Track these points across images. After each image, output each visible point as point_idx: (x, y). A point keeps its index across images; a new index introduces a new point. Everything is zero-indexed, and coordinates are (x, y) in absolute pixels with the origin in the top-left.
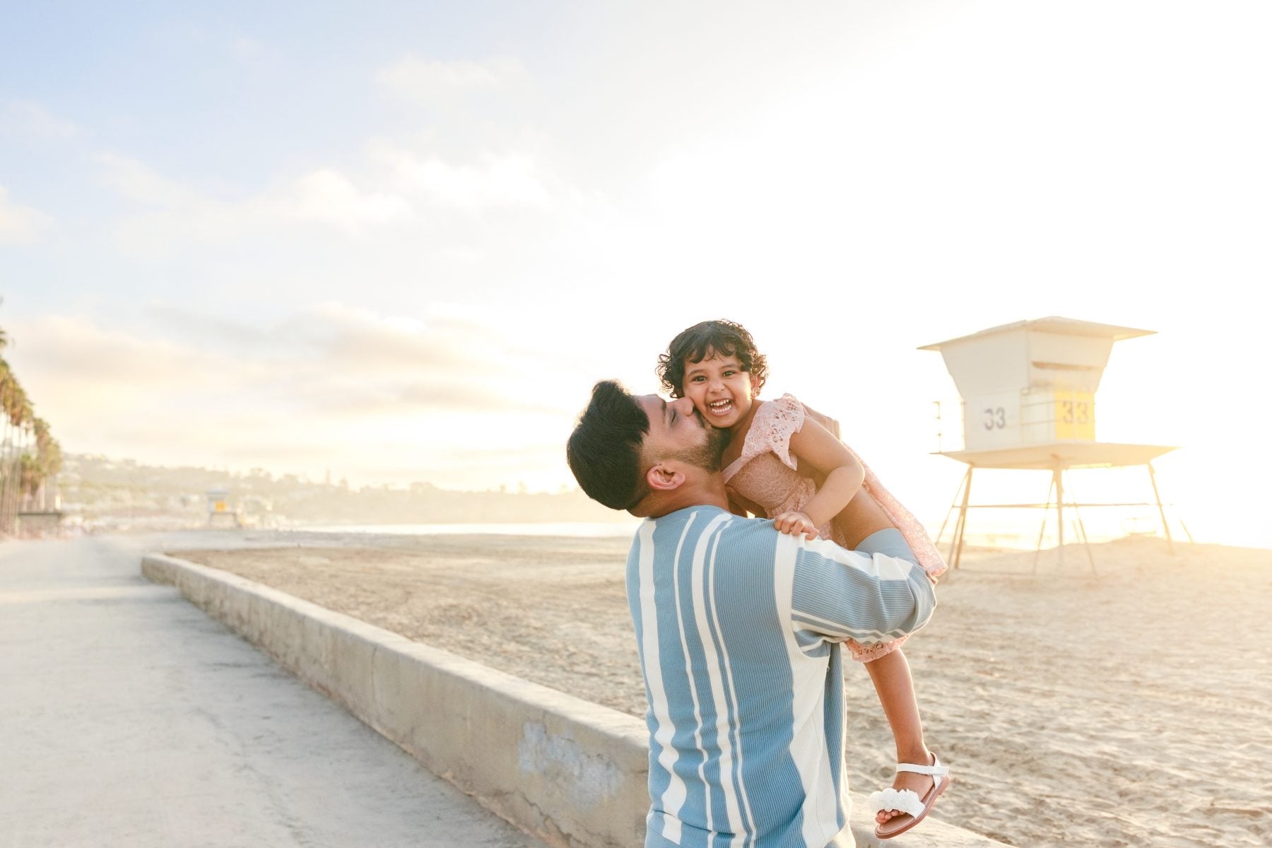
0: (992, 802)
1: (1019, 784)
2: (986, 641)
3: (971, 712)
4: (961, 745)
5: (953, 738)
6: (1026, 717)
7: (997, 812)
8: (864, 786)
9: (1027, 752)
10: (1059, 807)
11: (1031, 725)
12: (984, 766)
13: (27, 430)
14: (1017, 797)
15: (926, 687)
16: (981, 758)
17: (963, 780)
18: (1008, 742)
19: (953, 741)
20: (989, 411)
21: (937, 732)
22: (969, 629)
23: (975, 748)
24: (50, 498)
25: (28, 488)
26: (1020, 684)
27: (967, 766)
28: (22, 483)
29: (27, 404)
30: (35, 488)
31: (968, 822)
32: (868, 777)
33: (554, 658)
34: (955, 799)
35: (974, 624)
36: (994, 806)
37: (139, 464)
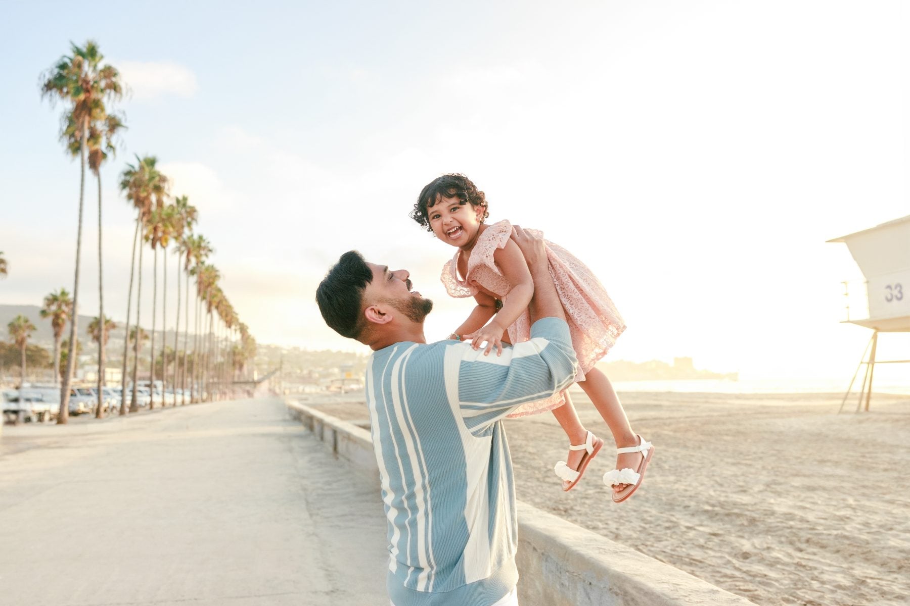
0: (821, 580)
1: (852, 569)
2: (874, 465)
3: (835, 515)
4: (815, 539)
5: (811, 534)
6: (880, 521)
7: (822, 587)
8: (725, 564)
9: (867, 546)
10: (877, 586)
11: (881, 526)
12: (828, 555)
13: (236, 330)
14: (844, 578)
15: (806, 498)
16: (828, 549)
17: (804, 563)
18: (854, 538)
19: (809, 536)
20: (889, 287)
21: (800, 529)
22: (864, 457)
23: (824, 542)
24: (251, 372)
25: (237, 366)
26: (887, 497)
27: (815, 554)
28: (234, 364)
29: (234, 315)
30: (241, 366)
31: (795, 593)
32: (730, 559)
33: (534, 473)
34: (792, 576)
35: (869, 453)
36: (823, 583)
37: (302, 349)
